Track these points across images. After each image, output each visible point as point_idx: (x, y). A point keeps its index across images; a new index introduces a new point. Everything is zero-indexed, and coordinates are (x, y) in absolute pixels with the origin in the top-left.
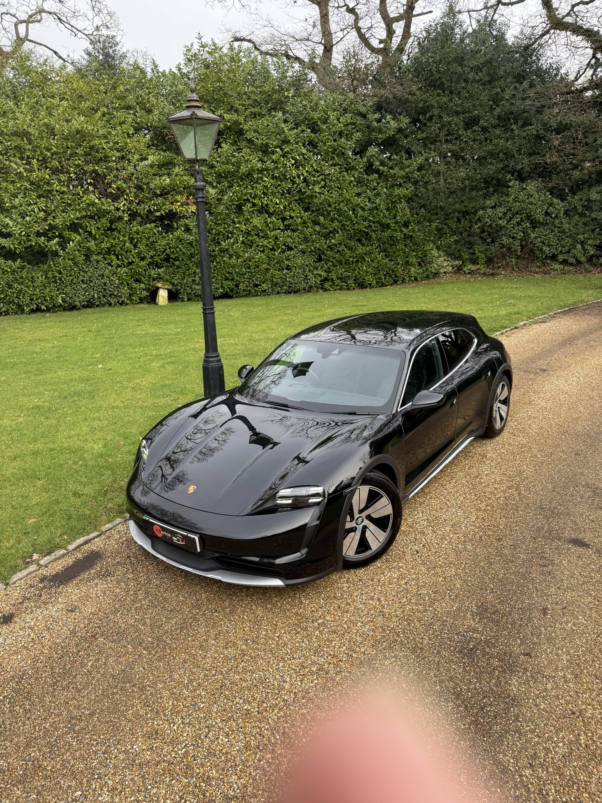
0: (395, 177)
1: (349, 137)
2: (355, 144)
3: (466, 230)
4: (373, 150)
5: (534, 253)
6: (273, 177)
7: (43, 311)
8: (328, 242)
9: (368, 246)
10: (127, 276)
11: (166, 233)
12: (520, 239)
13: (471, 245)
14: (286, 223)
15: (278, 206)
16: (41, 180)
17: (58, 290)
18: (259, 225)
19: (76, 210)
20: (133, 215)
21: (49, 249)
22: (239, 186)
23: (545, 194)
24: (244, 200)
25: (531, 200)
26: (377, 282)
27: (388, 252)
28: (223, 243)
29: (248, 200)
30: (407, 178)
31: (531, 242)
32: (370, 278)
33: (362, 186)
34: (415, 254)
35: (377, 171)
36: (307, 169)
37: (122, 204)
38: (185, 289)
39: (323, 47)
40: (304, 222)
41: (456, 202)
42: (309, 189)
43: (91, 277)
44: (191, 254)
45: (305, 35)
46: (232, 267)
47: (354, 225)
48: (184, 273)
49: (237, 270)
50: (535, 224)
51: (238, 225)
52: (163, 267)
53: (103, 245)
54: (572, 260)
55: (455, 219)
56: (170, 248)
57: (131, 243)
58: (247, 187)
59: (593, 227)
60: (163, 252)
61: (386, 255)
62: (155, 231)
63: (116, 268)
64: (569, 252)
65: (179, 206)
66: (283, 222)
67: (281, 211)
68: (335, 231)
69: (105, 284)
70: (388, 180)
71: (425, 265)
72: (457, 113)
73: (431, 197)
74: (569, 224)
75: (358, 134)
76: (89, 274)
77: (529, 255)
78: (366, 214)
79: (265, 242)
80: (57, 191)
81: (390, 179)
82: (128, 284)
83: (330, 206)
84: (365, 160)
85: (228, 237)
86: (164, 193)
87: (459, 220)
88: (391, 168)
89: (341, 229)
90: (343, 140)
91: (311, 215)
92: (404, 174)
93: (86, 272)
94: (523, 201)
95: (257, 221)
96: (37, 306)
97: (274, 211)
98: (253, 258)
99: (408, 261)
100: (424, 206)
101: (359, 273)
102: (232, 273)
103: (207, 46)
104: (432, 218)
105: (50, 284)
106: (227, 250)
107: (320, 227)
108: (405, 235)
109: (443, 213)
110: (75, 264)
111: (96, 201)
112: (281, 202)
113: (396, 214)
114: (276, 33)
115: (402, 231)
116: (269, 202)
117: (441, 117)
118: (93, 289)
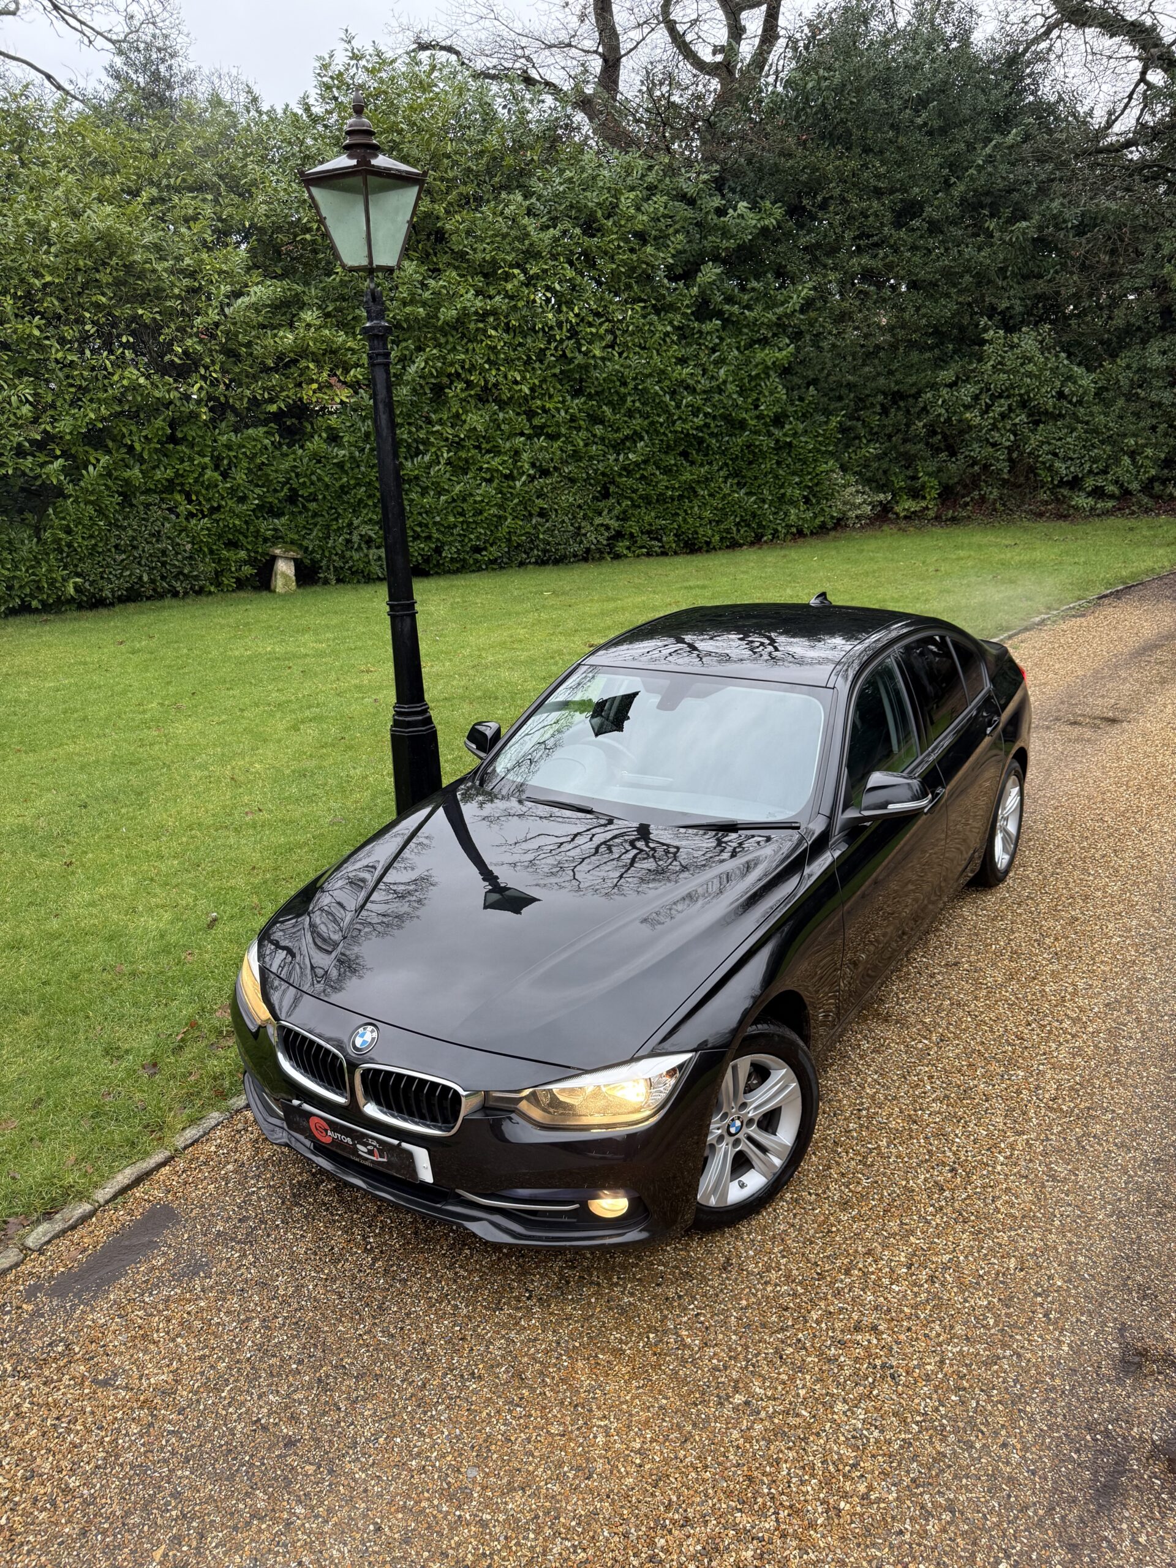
0: (754, 324)
1: (661, 241)
2: (673, 256)
3: (899, 431)
4: (710, 272)
5: (1036, 475)
6: (507, 329)
7: (36, 611)
8: (621, 457)
9: (702, 465)
10: (209, 535)
11: (289, 446)
12: (1008, 448)
13: (909, 461)
14: (536, 422)
15: (517, 388)
16: (21, 340)
17: (65, 568)
18: (479, 427)
19: (99, 401)
20: (220, 409)
21: (44, 482)
22: (438, 345)
23: (1057, 356)
24: (449, 375)
25: (1030, 367)
26: (722, 539)
27: (743, 477)
28: (409, 464)
29: (458, 375)
30: (780, 327)
31: (1030, 453)
32: (706, 532)
33: (689, 345)
34: (797, 480)
35: (719, 314)
36: (576, 310)
37: (197, 386)
38: (330, 559)
39: (600, 61)
40: (573, 419)
41: (879, 374)
42: (580, 351)
43: (134, 538)
44: (342, 487)
45: (564, 36)
46: (426, 513)
47: (674, 423)
48: (328, 527)
49: (438, 519)
50: (1038, 417)
51: (437, 428)
52: (283, 514)
53: (158, 474)
54: (1111, 488)
55: (878, 409)
56: (297, 475)
57: (217, 468)
58: (454, 349)
59: (1154, 421)
60: (284, 484)
61: (738, 484)
62: (266, 442)
63: (187, 519)
64: (1105, 472)
65: (314, 392)
66: (529, 420)
67: (525, 397)
68: (636, 437)
69: (164, 552)
70: (741, 333)
71: (818, 503)
72: (878, 193)
73: (829, 365)
74: (1106, 415)
75: (680, 237)
76: (130, 533)
77: (1027, 479)
78: (699, 400)
79: (495, 462)
80: (57, 361)
81: (745, 330)
82: (211, 552)
83: (624, 384)
84: (695, 290)
85: (418, 453)
86: (285, 363)
87: (885, 411)
88: (749, 307)
89: (647, 432)
90: (649, 249)
91: (585, 403)
92: (774, 318)
93: (124, 529)
94: (1014, 371)
95: (476, 420)
96: (22, 600)
97: (511, 398)
98: (471, 495)
99: (784, 495)
100: (814, 382)
101: (685, 520)
102: (426, 526)
103: (362, 57)
104: (831, 407)
105: (48, 554)
106: (417, 478)
107: (605, 427)
108: (777, 441)
109: (852, 395)
110: (100, 512)
111: (142, 380)
112: (524, 378)
113: (758, 399)
114: (505, 34)
115: (770, 434)
116: (501, 379)
117: (844, 201)
118: (139, 563)
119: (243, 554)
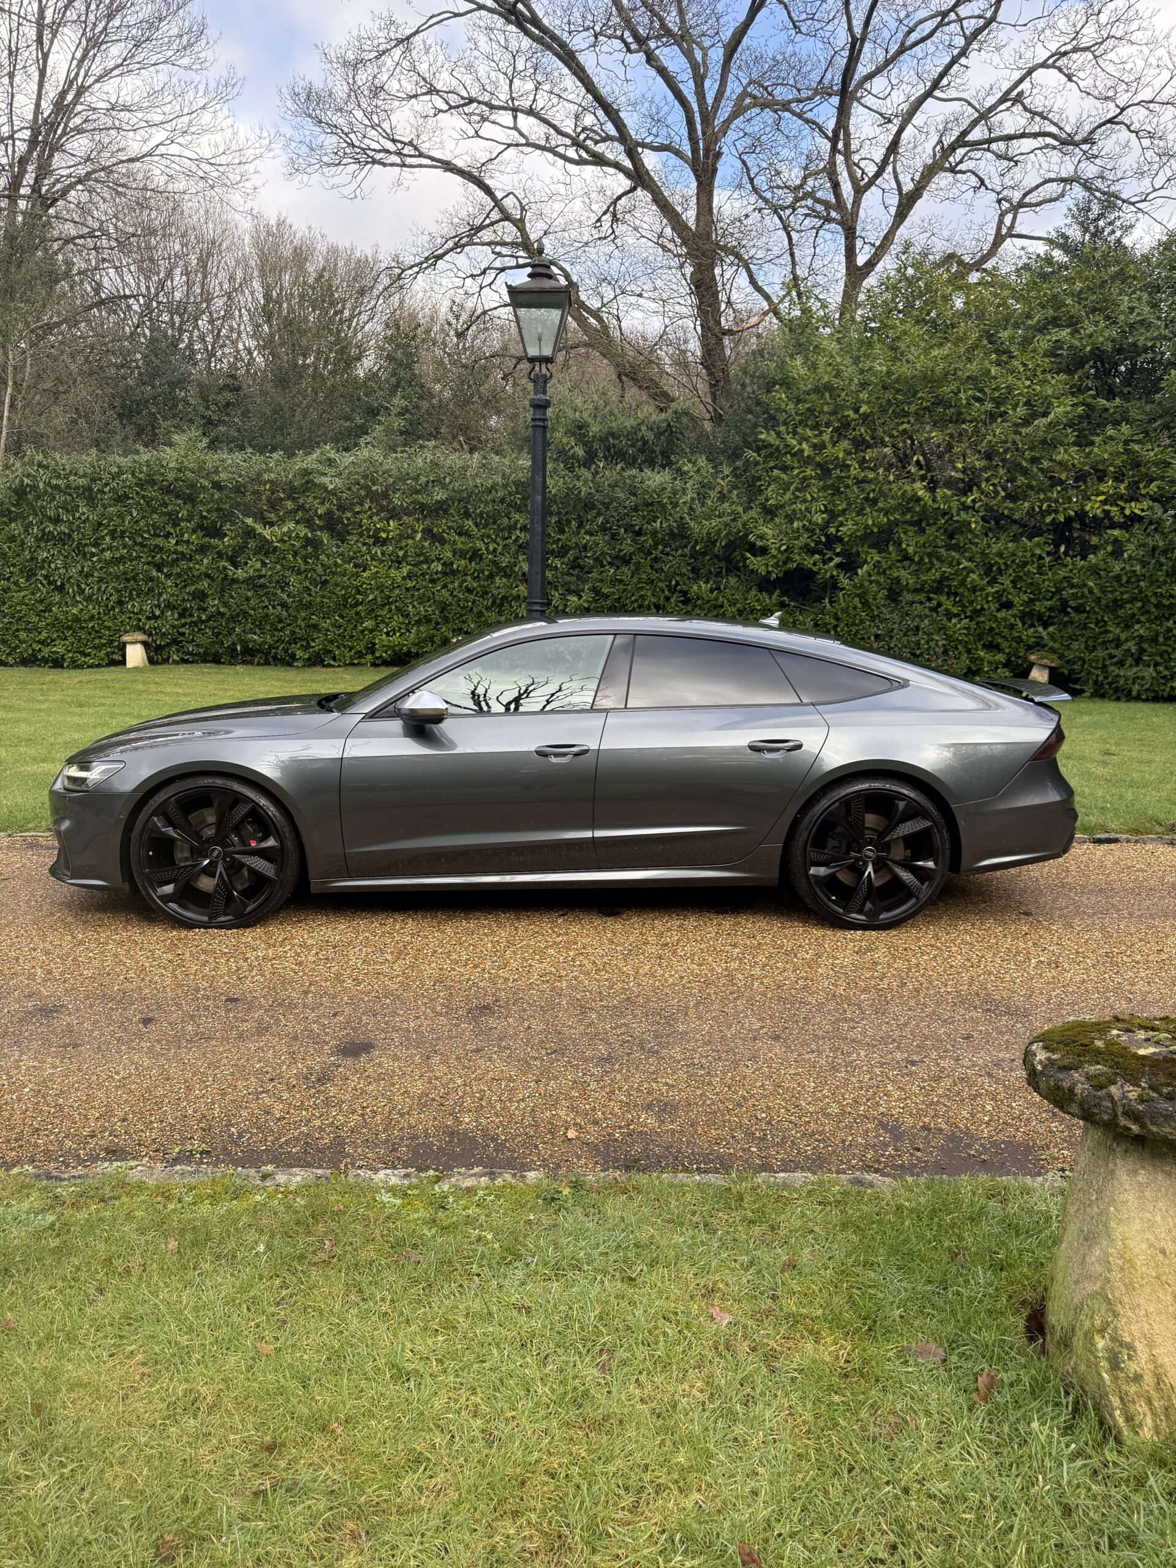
10: (968, 636)
21: (822, 576)
37: (971, 498)
38: (1089, 673)
48: (1094, 639)
57: (987, 573)
60: (1054, 594)
62: (1039, 551)
110: (865, 604)
119: (1001, 658)
